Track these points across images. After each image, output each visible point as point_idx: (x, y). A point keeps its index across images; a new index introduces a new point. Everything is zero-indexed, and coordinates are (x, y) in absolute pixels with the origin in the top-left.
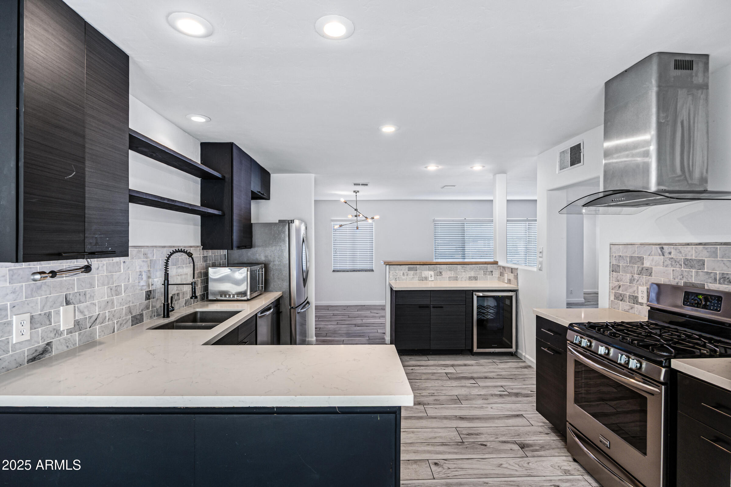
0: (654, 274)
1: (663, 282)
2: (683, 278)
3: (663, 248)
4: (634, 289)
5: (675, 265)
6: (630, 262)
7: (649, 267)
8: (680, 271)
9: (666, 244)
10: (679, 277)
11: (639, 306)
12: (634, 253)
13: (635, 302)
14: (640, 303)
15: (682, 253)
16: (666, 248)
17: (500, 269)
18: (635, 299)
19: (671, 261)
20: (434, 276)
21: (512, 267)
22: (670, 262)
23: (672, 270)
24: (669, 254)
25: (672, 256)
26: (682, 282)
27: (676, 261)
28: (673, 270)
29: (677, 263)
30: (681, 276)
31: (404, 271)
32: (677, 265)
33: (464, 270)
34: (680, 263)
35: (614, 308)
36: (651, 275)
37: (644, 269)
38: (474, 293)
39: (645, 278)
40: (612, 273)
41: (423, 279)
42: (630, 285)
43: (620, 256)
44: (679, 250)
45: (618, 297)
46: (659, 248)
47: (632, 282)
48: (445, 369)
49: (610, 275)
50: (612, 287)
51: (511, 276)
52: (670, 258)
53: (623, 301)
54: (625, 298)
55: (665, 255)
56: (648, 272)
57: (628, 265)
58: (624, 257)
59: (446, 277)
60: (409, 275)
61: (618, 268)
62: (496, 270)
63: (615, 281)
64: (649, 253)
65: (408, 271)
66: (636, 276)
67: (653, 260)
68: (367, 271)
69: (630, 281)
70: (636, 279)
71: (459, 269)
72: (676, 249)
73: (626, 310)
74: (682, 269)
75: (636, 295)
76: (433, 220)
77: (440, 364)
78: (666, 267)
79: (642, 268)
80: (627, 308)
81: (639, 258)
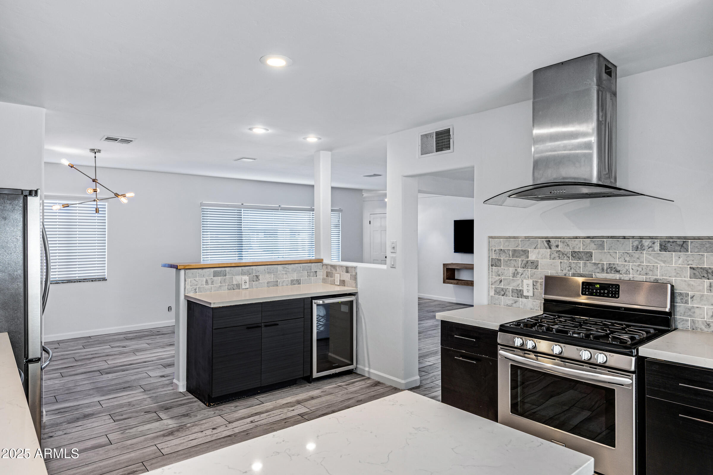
0: (540, 267)
1: (550, 274)
2: (571, 269)
3: (549, 241)
4: (518, 283)
5: (563, 258)
6: (513, 255)
7: (534, 260)
8: (568, 263)
9: (553, 238)
10: (567, 269)
11: (524, 300)
12: (517, 246)
13: (519, 296)
14: (525, 296)
15: (569, 246)
16: (553, 242)
17: (327, 268)
18: (519, 293)
19: (559, 253)
20: (249, 281)
21: (347, 266)
22: (557, 255)
23: (559, 263)
24: (556, 247)
25: (559, 249)
26: (570, 273)
27: (563, 254)
28: (561, 263)
29: (565, 256)
30: (570, 268)
31: (207, 278)
32: (564, 257)
33: (286, 271)
34: (568, 255)
35: (495, 304)
36: (537, 268)
37: (529, 262)
38: (313, 300)
39: (531, 271)
40: (491, 268)
41: (234, 288)
42: (513, 279)
43: (501, 249)
44: (567, 243)
45: (499, 292)
46: (546, 242)
47: (515, 275)
48: (293, 410)
49: (489, 270)
50: (491, 282)
51: (347, 277)
52: (557, 251)
53: (505, 295)
54: (507, 293)
55: (552, 248)
56: (534, 265)
57: (511, 258)
58: (506, 251)
59: (264, 283)
60: (214, 283)
61: (499, 262)
62: (320, 269)
63: (495, 276)
64: (534, 247)
65: (214, 276)
66: (520, 270)
67: (539, 253)
68: (95, 281)
69: (513, 275)
70: (520, 272)
71: (280, 271)
72: (563, 243)
73: (508, 305)
74: (570, 261)
75: (520, 288)
76: (201, 203)
77: (281, 404)
78: (553, 260)
79: (527, 261)
80: (510, 302)
81: (523, 251)
